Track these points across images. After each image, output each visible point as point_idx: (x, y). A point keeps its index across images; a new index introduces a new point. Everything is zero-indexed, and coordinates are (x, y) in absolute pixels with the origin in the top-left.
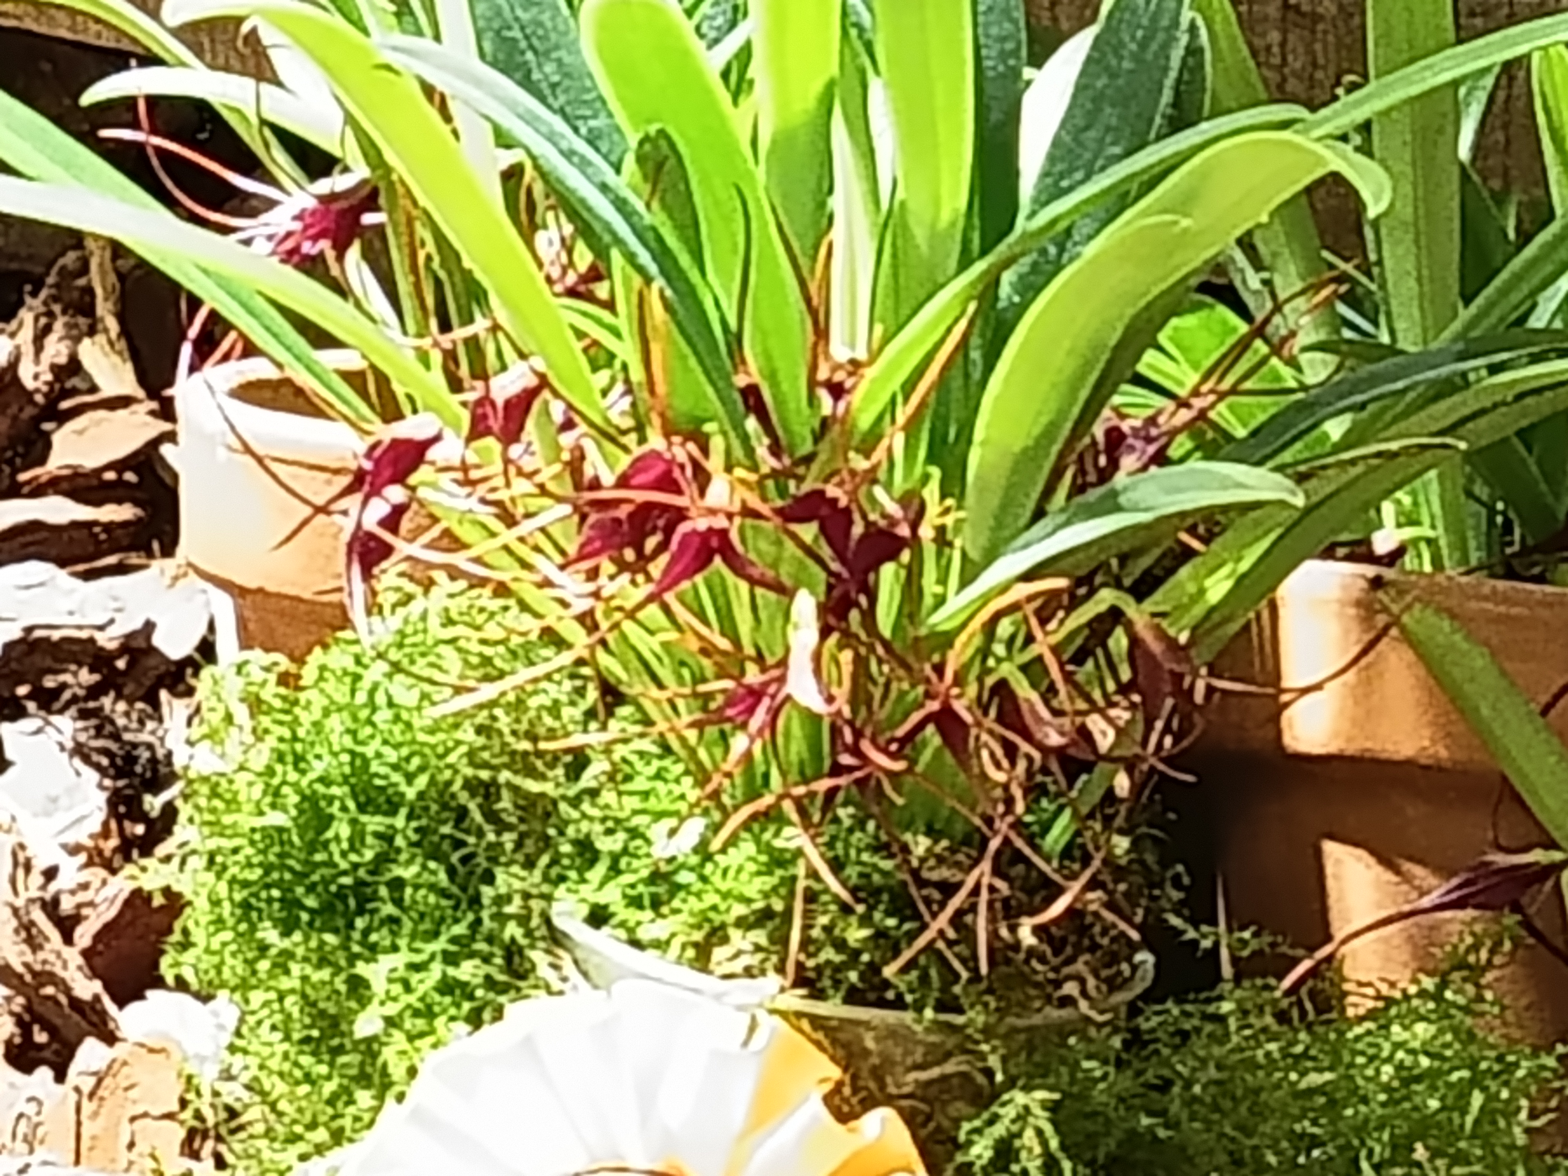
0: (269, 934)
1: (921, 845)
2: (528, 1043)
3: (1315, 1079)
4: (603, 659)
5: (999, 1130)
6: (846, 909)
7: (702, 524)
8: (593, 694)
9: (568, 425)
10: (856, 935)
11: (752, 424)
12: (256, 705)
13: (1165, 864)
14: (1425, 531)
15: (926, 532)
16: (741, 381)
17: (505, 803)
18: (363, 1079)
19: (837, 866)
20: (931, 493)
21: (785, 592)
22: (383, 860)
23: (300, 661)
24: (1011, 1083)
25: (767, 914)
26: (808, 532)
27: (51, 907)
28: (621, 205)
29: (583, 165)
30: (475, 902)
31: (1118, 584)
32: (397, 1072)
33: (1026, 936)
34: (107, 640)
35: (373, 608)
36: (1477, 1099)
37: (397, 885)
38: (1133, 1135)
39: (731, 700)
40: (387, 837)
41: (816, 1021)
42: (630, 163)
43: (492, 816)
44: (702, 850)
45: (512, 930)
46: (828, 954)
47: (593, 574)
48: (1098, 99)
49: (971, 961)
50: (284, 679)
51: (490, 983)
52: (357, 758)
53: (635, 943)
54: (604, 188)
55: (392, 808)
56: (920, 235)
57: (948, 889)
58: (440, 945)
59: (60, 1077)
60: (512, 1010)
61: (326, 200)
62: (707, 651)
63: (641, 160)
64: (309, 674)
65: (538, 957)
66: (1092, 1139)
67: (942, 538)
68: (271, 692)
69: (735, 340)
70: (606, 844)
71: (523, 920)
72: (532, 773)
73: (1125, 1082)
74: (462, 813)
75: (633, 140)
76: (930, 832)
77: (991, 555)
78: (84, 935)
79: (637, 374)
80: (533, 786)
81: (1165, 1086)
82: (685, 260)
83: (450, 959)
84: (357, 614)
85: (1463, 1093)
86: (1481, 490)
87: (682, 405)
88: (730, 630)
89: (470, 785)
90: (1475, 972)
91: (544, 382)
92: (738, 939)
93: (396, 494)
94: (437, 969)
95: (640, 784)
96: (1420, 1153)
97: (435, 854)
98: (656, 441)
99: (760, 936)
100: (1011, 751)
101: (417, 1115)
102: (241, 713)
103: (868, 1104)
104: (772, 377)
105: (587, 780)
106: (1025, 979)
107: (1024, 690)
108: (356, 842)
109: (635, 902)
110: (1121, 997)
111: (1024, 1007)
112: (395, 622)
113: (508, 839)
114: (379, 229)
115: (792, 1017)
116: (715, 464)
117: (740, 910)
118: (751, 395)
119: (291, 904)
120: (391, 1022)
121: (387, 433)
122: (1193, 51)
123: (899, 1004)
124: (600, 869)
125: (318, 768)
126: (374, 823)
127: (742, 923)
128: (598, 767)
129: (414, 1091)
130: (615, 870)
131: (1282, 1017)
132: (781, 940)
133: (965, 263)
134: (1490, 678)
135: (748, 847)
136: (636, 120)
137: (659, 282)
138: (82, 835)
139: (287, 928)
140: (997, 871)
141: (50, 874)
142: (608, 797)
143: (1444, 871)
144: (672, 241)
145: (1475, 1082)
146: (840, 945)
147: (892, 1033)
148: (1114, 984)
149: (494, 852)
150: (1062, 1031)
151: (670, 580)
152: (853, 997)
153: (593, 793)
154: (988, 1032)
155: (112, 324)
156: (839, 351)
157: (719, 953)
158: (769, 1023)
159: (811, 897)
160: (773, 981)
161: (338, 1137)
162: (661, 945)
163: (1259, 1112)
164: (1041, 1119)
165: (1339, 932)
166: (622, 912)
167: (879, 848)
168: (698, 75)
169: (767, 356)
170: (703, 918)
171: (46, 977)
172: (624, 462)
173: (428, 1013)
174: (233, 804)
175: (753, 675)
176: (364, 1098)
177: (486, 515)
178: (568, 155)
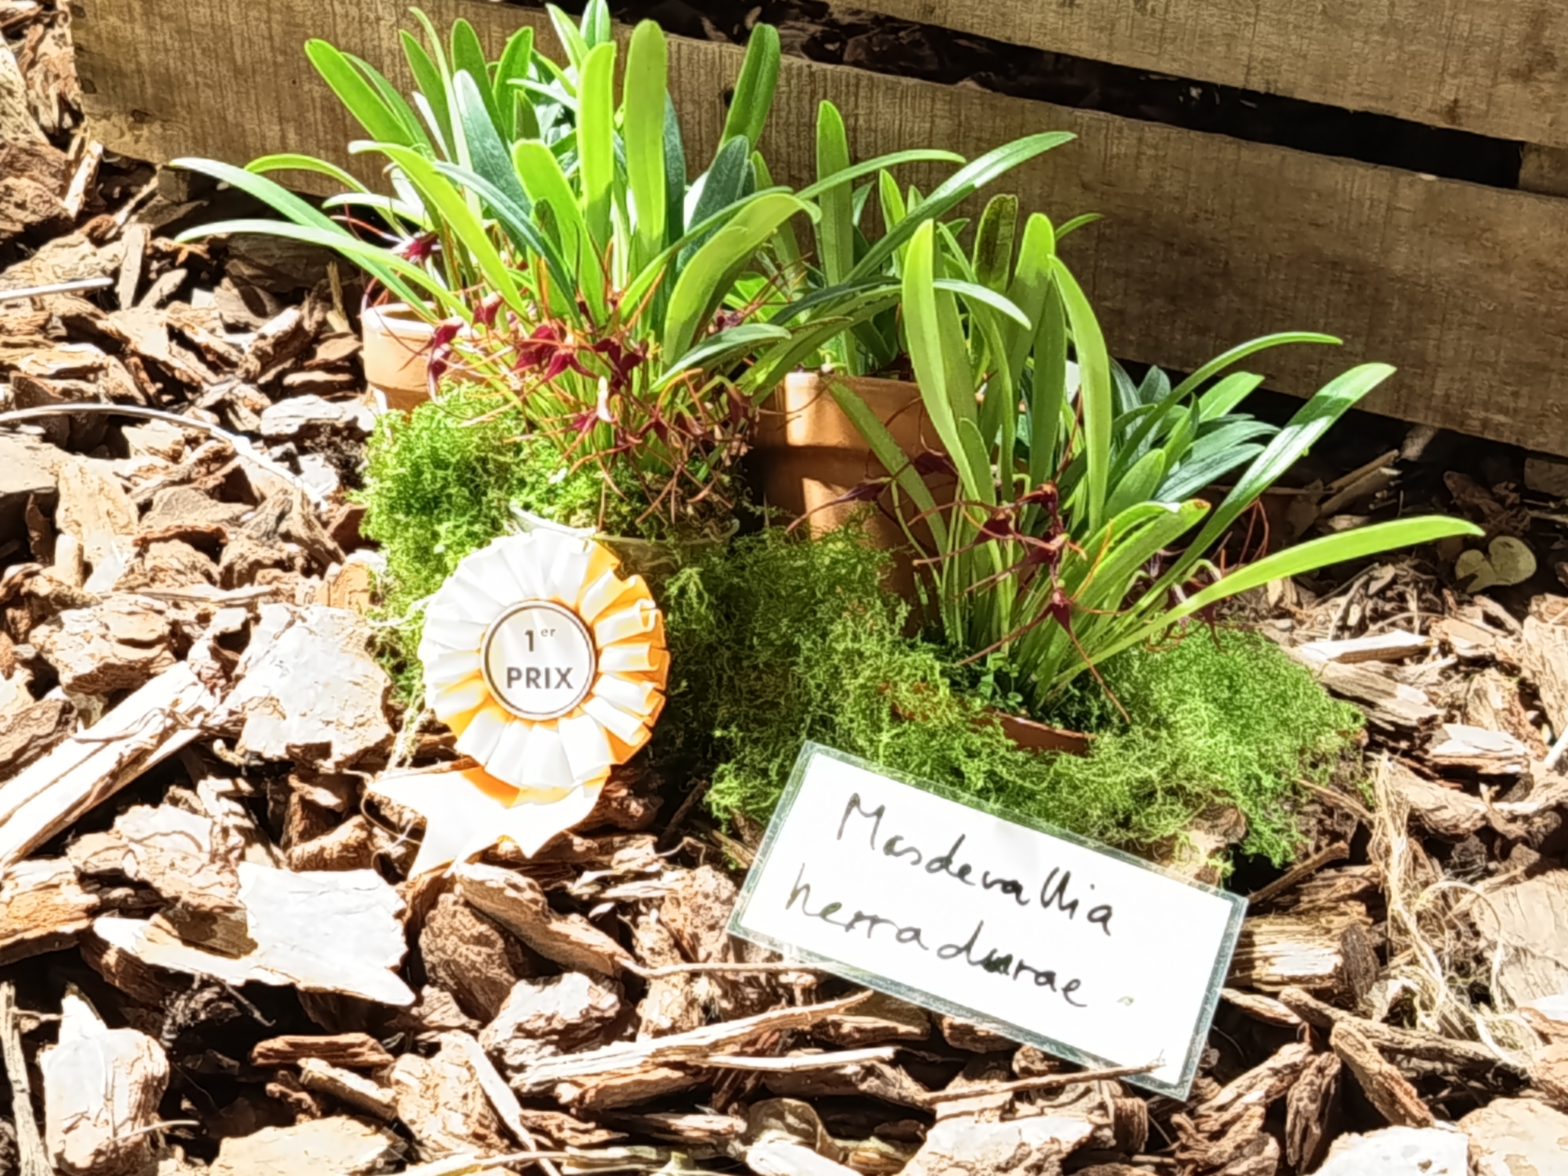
0: (400, 516)
1: (649, 476)
2: (500, 551)
3: (799, 563)
4: (528, 412)
5: (680, 583)
6: (621, 500)
7: (562, 352)
8: (524, 424)
9: (513, 319)
10: (625, 509)
11: (583, 318)
12: (394, 429)
13: (744, 487)
14: (841, 364)
15: (649, 356)
16: (578, 300)
17: (491, 466)
18: (437, 570)
19: (618, 484)
20: (651, 340)
21: (595, 378)
22: (444, 487)
23: (410, 412)
24: (684, 565)
25: (591, 503)
26: (605, 355)
27: (318, 517)
28: (530, 228)
29: (515, 213)
30: (479, 502)
31: (722, 374)
32: (450, 565)
33: (690, 510)
34: (340, 424)
35: (438, 392)
36: (859, 568)
37: (449, 496)
38: (731, 585)
39: (576, 422)
40: (445, 479)
41: (611, 544)
42: (533, 213)
43: (486, 471)
44: (567, 481)
45: (494, 513)
46: (615, 518)
47: (523, 375)
48: (713, 191)
49: (669, 519)
50: (404, 419)
51: (486, 533)
52: (434, 450)
53: (541, 516)
54: (523, 221)
55: (446, 467)
56: (645, 241)
57: (659, 492)
58: (467, 518)
59: (322, 576)
60: (494, 540)
61: (418, 240)
62: (566, 400)
63: (537, 211)
64: (414, 416)
65: (505, 523)
66: (716, 586)
67: (656, 358)
68: (399, 424)
69: (575, 283)
70: (530, 480)
71: (498, 509)
72: (500, 453)
73: (728, 566)
74: (474, 470)
75: (533, 203)
76: (654, 471)
77: (674, 361)
78: (332, 528)
79: (537, 297)
80: (502, 459)
81: (743, 568)
82: (555, 252)
83: (471, 523)
84: (432, 393)
85: (854, 567)
86: (863, 348)
87: (555, 308)
88: (574, 392)
89: (478, 459)
90: (859, 523)
91: (502, 301)
92: (581, 513)
93: (446, 347)
94: (465, 528)
95: (543, 457)
96: (839, 589)
97: (464, 485)
98: (545, 322)
99: (588, 511)
100: (683, 437)
101: (458, 580)
102: (388, 432)
103: (631, 573)
104: (590, 297)
105: (522, 456)
106: (689, 526)
107: (687, 414)
108: (434, 479)
109: (541, 501)
110: (727, 535)
111: (689, 536)
112: (447, 397)
113: (492, 480)
114: (439, 252)
115: (602, 542)
116: (568, 328)
117: (580, 502)
118: (582, 306)
119: (409, 506)
120: (448, 547)
121: (442, 324)
122: (750, 174)
123: (642, 536)
124: (526, 490)
125: (418, 452)
126: (440, 473)
127: (582, 507)
128: (526, 451)
129: (456, 574)
130: (533, 489)
131: (787, 540)
132: (596, 512)
133: (663, 248)
134: (865, 410)
135: (584, 478)
136: (534, 196)
137: (544, 257)
138: (330, 492)
139: (407, 514)
140: (679, 484)
141: (317, 506)
142: (530, 462)
143: (847, 487)
144: (550, 244)
145: (860, 561)
146: (619, 514)
147: (639, 548)
148: (724, 530)
149: (487, 484)
150: (704, 546)
151: (551, 374)
152: (625, 534)
153: (524, 461)
154: (676, 546)
155: (339, 306)
156: (616, 288)
157: (573, 519)
158: (593, 544)
159: (608, 496)
160: (593, 529)
161: (428, 592)
162: (551, 517)
163: (779, 576)
164: (696, 578)
165: (810, 507)
166: (536, 504)
167: (633, 477)
168: (558, 178)
169: (587, 288)
170: (566, 506)
171: (315, 541)
172: (532, 330)
173: (461, 544)
174: (385, 466)
175: (584, 412)
176: (438, 577)
177: (480, 354)
178: (509, 208)
